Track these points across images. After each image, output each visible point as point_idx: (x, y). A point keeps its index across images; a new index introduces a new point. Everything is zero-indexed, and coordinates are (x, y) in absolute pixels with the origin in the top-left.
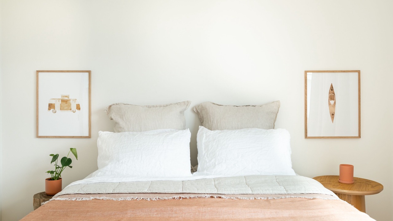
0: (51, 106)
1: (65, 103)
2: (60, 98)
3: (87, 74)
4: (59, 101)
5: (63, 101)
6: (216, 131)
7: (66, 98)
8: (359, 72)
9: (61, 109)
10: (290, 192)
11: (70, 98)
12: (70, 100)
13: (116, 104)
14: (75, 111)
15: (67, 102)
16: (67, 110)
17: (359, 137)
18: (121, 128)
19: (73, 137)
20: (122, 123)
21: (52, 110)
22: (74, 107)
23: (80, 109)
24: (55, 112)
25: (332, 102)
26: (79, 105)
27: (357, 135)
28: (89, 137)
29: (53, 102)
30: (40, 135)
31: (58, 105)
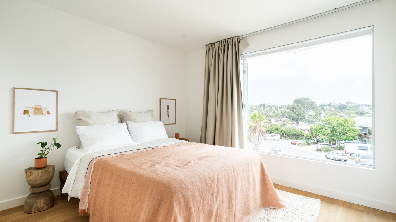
0: (25, 112)
1: (38, 110)
2: (34, 106)
3: (55, 93)
4: (33, 109)
5: (36, 109)
6: (138, 123)
7: (39, 107)
8: (176, 100)
9: (34, 114)
10: (169, 144)
11: (42, 107)
12: (42, 108)
13: (80, 111)
14: (46, 115)
15: (39, 109)
16: (39, 114)
17: (176, 123)
18: (89, 124)
19: (44, 131)
20: (89, 121)
21: (26, 114)
22: (45, 112)
23: (49, 114)
24: (30, 116)
25: (168, 111)
26: (49, 111)
27: (175, 123)
28: (57, 130)
29: (27, 109)
30: (15, 132)
31: (31, 111)
